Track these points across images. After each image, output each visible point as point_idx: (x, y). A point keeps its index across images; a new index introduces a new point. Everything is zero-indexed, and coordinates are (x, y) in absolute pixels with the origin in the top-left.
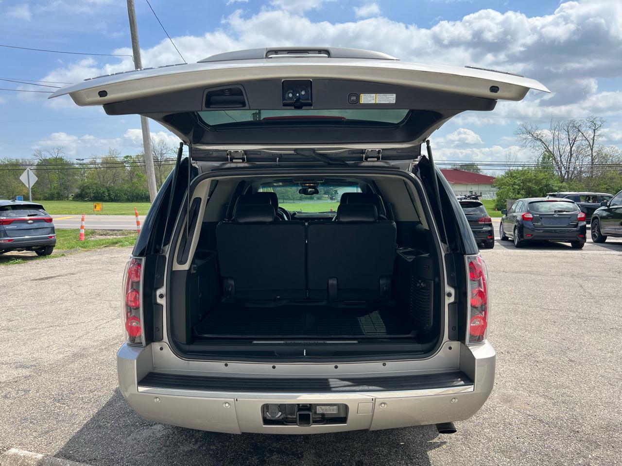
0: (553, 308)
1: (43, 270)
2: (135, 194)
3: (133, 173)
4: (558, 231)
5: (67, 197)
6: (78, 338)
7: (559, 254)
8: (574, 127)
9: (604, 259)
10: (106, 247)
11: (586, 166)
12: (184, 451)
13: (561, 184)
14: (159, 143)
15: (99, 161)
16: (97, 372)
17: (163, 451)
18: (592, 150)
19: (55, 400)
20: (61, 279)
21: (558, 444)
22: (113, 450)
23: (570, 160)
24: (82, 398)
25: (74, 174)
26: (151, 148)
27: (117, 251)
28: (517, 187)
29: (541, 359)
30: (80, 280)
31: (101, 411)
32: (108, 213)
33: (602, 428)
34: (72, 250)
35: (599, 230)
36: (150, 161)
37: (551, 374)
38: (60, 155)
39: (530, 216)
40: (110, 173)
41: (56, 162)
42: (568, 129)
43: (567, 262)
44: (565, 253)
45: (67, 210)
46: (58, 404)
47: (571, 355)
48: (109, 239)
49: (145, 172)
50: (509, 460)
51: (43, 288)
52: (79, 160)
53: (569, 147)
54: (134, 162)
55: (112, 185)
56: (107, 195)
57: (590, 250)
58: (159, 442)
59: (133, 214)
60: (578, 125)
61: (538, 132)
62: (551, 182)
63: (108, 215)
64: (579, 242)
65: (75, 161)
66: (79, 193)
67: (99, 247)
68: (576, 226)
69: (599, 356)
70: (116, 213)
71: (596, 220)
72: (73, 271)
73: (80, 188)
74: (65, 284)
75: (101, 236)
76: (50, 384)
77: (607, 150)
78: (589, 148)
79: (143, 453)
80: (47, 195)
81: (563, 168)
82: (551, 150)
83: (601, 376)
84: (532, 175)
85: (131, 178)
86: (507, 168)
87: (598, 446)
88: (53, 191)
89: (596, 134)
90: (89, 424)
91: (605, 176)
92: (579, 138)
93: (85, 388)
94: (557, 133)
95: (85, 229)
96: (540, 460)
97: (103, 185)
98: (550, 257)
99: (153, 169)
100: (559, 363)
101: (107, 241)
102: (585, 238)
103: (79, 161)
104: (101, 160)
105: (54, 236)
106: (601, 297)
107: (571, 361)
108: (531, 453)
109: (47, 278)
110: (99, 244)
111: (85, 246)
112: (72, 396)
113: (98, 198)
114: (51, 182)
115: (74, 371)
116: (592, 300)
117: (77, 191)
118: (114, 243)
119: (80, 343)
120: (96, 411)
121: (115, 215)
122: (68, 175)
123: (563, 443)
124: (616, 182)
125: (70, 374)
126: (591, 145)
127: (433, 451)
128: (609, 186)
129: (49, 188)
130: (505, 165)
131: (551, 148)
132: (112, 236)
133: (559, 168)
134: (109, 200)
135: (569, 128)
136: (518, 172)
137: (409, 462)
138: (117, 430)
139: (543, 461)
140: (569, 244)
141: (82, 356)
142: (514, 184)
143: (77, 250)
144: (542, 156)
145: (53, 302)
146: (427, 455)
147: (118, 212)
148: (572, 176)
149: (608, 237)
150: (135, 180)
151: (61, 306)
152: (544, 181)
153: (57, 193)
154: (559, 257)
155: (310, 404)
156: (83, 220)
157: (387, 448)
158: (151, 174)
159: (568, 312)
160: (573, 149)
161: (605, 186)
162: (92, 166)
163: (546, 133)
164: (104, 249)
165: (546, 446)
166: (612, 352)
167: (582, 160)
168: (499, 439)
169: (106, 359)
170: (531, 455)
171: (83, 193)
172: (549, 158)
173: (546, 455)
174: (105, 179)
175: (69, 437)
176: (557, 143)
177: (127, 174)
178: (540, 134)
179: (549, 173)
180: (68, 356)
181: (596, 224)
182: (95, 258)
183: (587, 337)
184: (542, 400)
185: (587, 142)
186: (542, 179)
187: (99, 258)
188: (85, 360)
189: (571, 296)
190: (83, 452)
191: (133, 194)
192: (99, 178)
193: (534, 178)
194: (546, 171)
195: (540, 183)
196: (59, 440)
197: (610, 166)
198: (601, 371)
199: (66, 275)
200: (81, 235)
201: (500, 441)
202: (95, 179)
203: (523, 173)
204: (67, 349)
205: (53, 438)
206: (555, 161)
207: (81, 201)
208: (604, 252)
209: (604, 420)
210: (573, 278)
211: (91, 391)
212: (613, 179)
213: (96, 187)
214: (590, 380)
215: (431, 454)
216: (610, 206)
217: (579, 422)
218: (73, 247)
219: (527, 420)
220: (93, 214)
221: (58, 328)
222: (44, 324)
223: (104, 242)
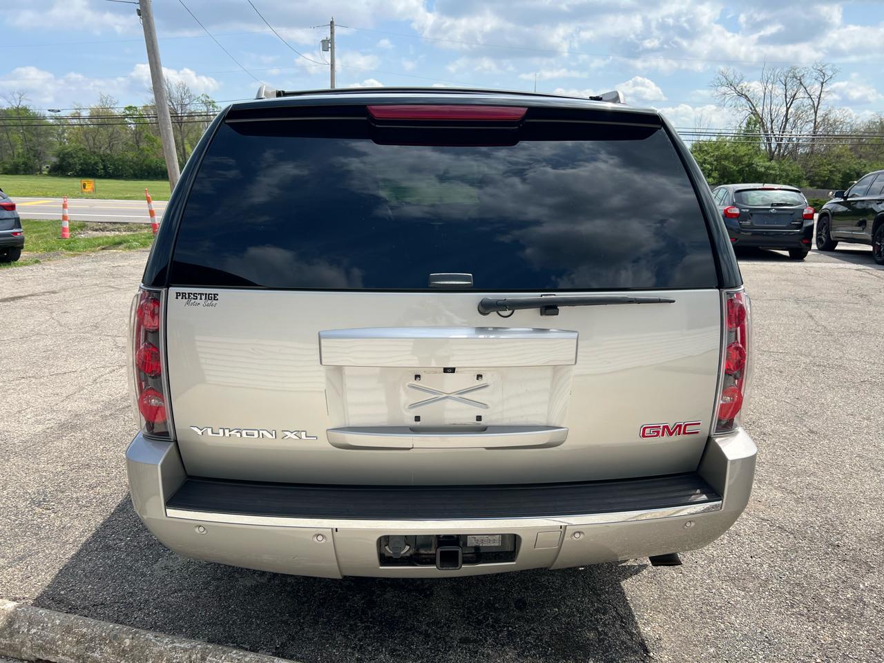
0: (775, 350)
1: (6, 285)
2: (145, 167)
3: (140, 134)
4: (772, 234)
5: (40, 170)
6: (67, 397)
7: (773, 268)
8: (795, 78)
9: (837, 276)
10: (103, 249)
11: (805, 137)
12: (245, 587)
13: (768, 164)
14: (178, 87)
15: (85, 114)
16: (99, 455)
17: (211, 588)
18: (816, 112)
19: (33, 501)
20: (35, 301)
21: (812, 566)
22: (130, 587)
23: (785, 128)
24: (77, 498)
25: (48, 134)
26: (166, 95)
27: (122, 257)
28: (708, 166)
29: (768, 430)
30: (66, 302)
31: (109, 520)
32: (103, 195)
33: (872, 539)
34: (52, 253)
35: (828, 233)
36: (166, 116)
37: (787, 454)
38: (24, 104)
39: (736, 211)
40: (104, 134)
41: (19, 114)
42: (785, 81)
43: (787, 280)
44: (781, 266)
45: (40, 190)
46: (38, 510)
47: (812, 423)
48: (108, 237)
49: (158, 132)
50: (743, 594)
51: (8, 314)
52: (53, 111)
53: (785, 108)
54: (141, 117)
55: (108, 152)
56: (102, 167)
57: (815, 262)
58: (205, 572)
59: (142, 199)
60: (801, 74)
61: (744, 84)
62: (756, 160)
63: (104, 199)
64: (801, 249)
65: (48, 114)
66: (58, 163)
67: (93, 249)
68: (799, 227)
69: (850, 424)
70: (117, 196)
71: (825, 218)
72: (53, 287)
73: (58, 156)
74: (42, 308)
75: (94, 233)
76: (25, 475)
77: (836, 114)
78: (813, 111)
79: (181, 591)
80: (7, 166)
81: (773, 140)
82: (760, 112)
83: (859, 456)
84: (728, 149)
85: (138, 142)
86: (696, 138)
87: (870, 569)
88: (16, 160)
89: (825, 89)
90: (90, 543)
91: (830, 153)
92: (801, 94)
93: (80, 482)
94: (770, 87)
95: (69, 221)
96: (789, 593)
97: (95, 152)
98: (762, 272)
99: (170, 128)
100: (795, 436)
101: (105, 240)
102: (810, 245)
103: (53, 114)
104: (89, 111)
105: (20, 232)
106: (842, 333)
107: (812, 432)
108: (775, 581)
109: (13, 299)
110: (92, 245)
111: (71, 248)
112: (60, 495)
113: (88, 171)
114: (12, 146)
115: (62, 453)
116: (829, 338)
117: (55, 160)
118: (117, 244)
119: (72, 406)
120: (100, 520)
121: (116, 199)
122: (39, 135)
123: (819, 565)
124: (843, 161)
125: (57, 457)
126: (816, 105)
127: (629, 580)
128: (834, 167)
129: (10, 155)
130: (693, 134)
131: (759, 110)
132: (113, 232)
133: (768, 140)
134: (105, 175)
135: (788, 78)
136: (710, 144)
137: (595, 599)
138: (136, 553)
139: (795, 594)
140: (786, 253)
141: (74, 427)
142: (704, 163)
143: (58, 255)
144: (746, 121)
145: (24, 338)
146: (620, 587)
147: (120, 195)
148: (784, 152)
149: (839, 243)
150: (143, 145)
151: (37, 344)
152: (746, 158)
153: (23, 164)
154: (774, 273)
155: (458, 536)
156: (65, 206)
157: (559, 578)
158: (167, 136)
159: (798, 356)
160: (790, 111)
161: (829, 167)
162: (75, 121)
163: (755, 87)
164: (101, 253)
165: (795, 569)
166: (868, 419)
167: (801, 128)
168: (724, 560)
169: (112, 432)
170: (775, 584)
171: (64, 163)
172: (755, 125)
173: (798, 585)
174: (96, 141)
175: (59, 566)
176: (768, 101)
177: (130, 135)
178: (746, 87)
179: (753, 147)
180: (51, 428)
181: (824, 224)
182: (87, 266)
183: (830, 396)
184: (779, 495)
185: (810, 101)
186: (744, 156)
187: (94, 267)
188: (79, 434)
189: (799, 332)
190: (82, 591)
191: (142, 167)
192: (87, 140)
193: (734, 153)
194: (750, 143)
195: (741, 162)
196: (42, 571)
197: (838, 138)
198: (858, 449)
199: (43, 294)
200: (64, 230)
201: (726, 561)
202: (80, 143)
203: (717, 145)
204: (49, 416)
205: (31, 569)
206: (764, 129)
207: (61, 177)
208: (836, 265)
209: (873, 526)
210: (798, 303)
211: (91, 487)
212: (840, 157)
213: (83, 155)
214: (843, 462)
215: (627, 584)
216: (847, 197)
217: (838, 530)
218: (52, 249)
219: (762, 527)
220: (81, 197)
221: (34, 380)
222: (11, 375)
223: (101, 241)
